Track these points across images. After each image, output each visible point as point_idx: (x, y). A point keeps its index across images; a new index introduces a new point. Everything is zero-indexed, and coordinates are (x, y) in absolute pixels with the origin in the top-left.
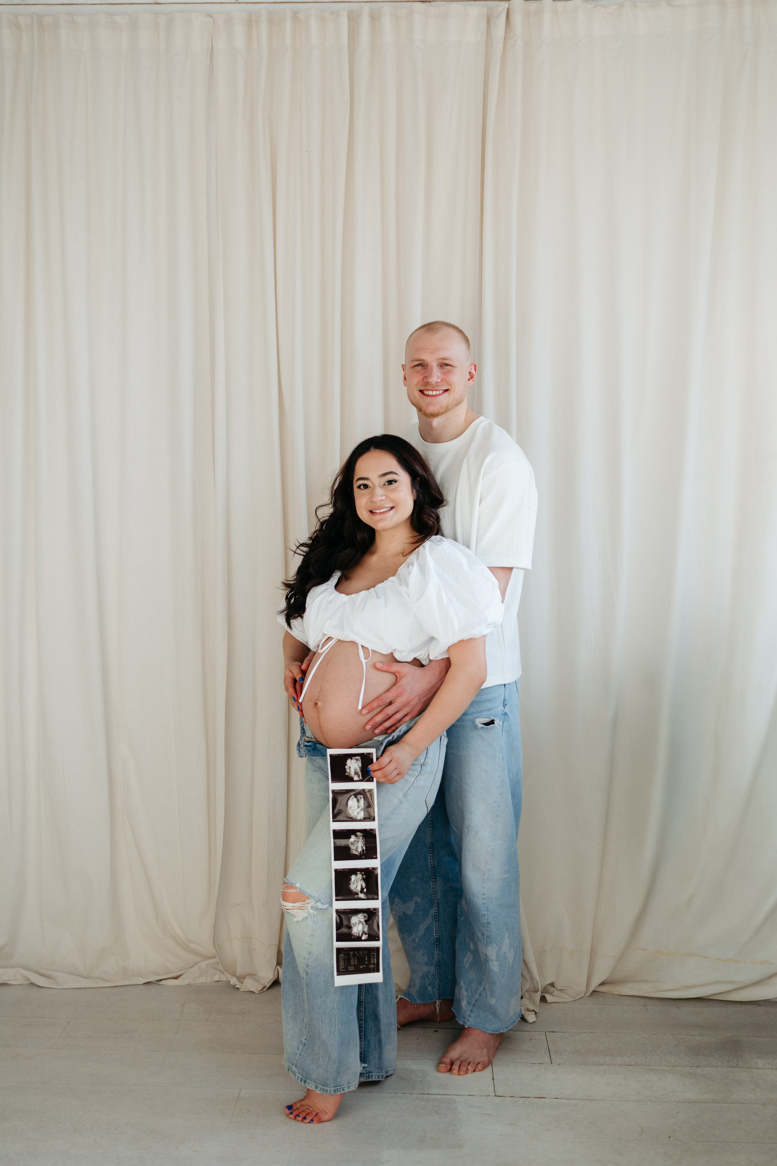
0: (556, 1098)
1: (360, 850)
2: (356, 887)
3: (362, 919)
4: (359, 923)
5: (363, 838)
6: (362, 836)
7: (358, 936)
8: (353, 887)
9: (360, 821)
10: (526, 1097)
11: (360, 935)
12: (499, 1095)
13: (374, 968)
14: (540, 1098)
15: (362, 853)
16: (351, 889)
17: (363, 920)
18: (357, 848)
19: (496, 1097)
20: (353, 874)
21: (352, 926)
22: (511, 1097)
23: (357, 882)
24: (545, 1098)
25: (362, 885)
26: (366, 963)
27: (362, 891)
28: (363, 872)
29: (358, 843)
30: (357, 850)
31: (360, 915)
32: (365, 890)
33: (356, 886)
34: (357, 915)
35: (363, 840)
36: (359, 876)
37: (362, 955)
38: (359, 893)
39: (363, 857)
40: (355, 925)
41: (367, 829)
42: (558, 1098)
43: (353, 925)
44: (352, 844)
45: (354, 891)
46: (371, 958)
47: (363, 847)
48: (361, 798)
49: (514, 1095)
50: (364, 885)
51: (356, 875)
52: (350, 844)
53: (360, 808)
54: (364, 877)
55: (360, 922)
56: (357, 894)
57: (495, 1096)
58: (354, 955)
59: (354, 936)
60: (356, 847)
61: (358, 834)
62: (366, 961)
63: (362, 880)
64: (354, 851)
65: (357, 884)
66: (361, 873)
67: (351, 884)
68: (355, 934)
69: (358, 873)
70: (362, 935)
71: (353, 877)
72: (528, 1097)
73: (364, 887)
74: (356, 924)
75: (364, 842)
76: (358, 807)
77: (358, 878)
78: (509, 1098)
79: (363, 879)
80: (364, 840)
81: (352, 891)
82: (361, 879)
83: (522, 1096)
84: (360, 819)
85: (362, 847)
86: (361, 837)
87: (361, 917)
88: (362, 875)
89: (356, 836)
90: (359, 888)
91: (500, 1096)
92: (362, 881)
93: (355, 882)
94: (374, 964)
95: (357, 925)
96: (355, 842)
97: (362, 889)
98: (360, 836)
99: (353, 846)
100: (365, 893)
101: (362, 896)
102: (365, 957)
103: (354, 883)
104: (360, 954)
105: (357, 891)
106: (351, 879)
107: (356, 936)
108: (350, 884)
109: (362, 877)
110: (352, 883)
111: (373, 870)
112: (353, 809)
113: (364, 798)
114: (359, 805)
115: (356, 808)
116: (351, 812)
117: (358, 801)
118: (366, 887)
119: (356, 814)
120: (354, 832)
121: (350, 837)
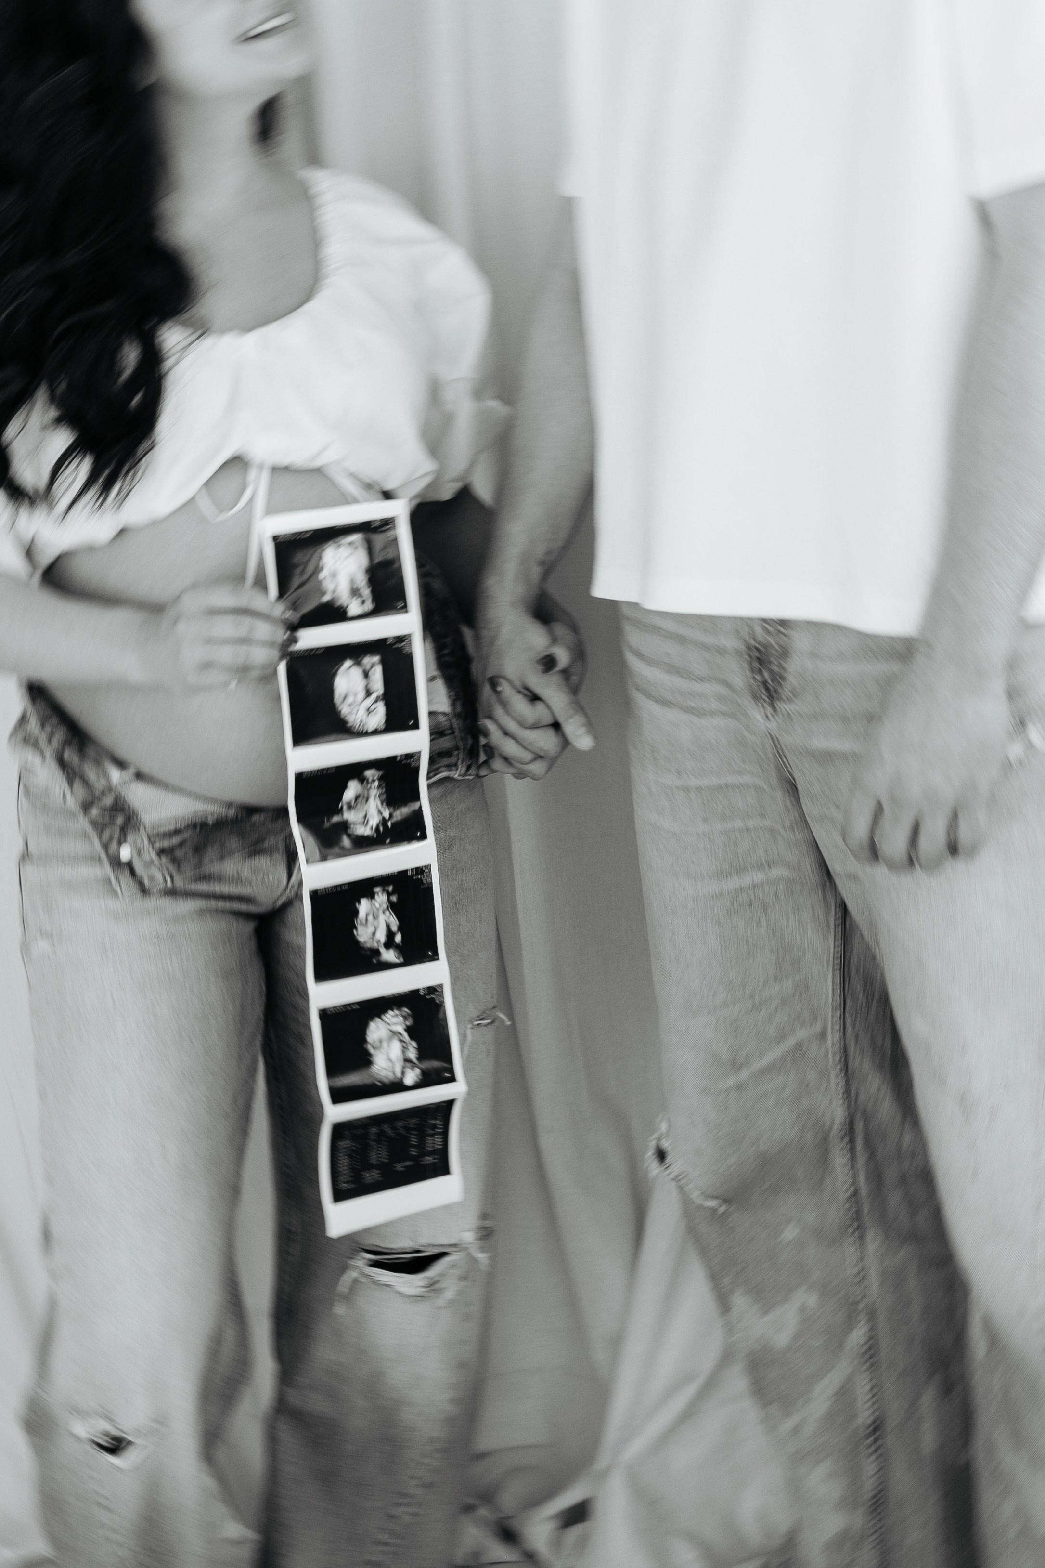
1: (374, 821)
2: (374, 934)
3: (397, 1024)
4: (390, 1039)
5: (380, 786)
6: (380, 779)
7: (388, 1077)
8: (363, 935)
9: (376, 732)
11: (399, 1075)
13: (435, 1165)
16: (358, 942)
17: (400, 1029)
18: (365, 816)
20: (363, 897)
21: (372, 1051)
23: (375, 917)
25: (388, 926)
26: (414, 1152)
27: (389, 943)
28: (389, 885)
29: (367, 800)
30: (365, 824)
31: (390, 1012)
32: (398, 938)
33: (371, 929)
34: (384, 1017)
35: (381, 791)
36: (381, 898)
37: (401, 1131)
38: (382, 950)
39: (386, 841)
40: (380, 1049)
41: (395, 757)
43: (374, 1048)
44: (350, 806)
45: (368, 945)
46: (426, 1137)
47: (382, 810)
48: (373, 666)
50: (395, 924)
51: (371, 896)
52: (346, 805)
53: (373, 697)
54: (394, 898)
55: (394, 1033)
56: (377, 953)
58: (381, 1134)
59: (377, 1080)
60: (363, 814)
61: (369, 773)
62: (414, 1147)
63: (388, 908)
64: (358, 827)
65: (376, 923)
66: (384, 890)
67: (360, 928)
68: (381, 1074)
69: (377, 889)
70: (403, 1073)
71: (364, 906)
73: (394, 928)
74: (381, 1041)
75: (384, 797)
76: (368, 693)
77: (377, 905)
79: (392, 906)
80: (384, 790)
81: (363, 948)
82: (385, 906)
84: (374, 728)
85: (380, 812)
86: (377, 784)
87: (395, 1020)
88: (389, 894)
89: (362, 780)
90: (381, 936)
92: (387, 913)
93: (370, 918)
94: (433, 1154)
95: (385, 1044)
96: (360, 800)
97: (390, 935)
98: (374, 781)
99: (353, 812)
100: (397, 947)
101: (390, 956)
102: (408, 1136)
103: (367, 920)
104: (397, 1130)
105: (376, 945)
106: (357, 912)
107: (384, 1078)
108: (356, 928)
109: (389, 901)
110: (361, 924)
111: (417, 874)
112: (350, 700)
113: (383, 662)
114: (370, 686)
115: (362, 694)
116: (344, 710)
117: (366, 675)
118: (400, 929)
119: (362, 713)
120: (356, 771)
121: (344, 787)
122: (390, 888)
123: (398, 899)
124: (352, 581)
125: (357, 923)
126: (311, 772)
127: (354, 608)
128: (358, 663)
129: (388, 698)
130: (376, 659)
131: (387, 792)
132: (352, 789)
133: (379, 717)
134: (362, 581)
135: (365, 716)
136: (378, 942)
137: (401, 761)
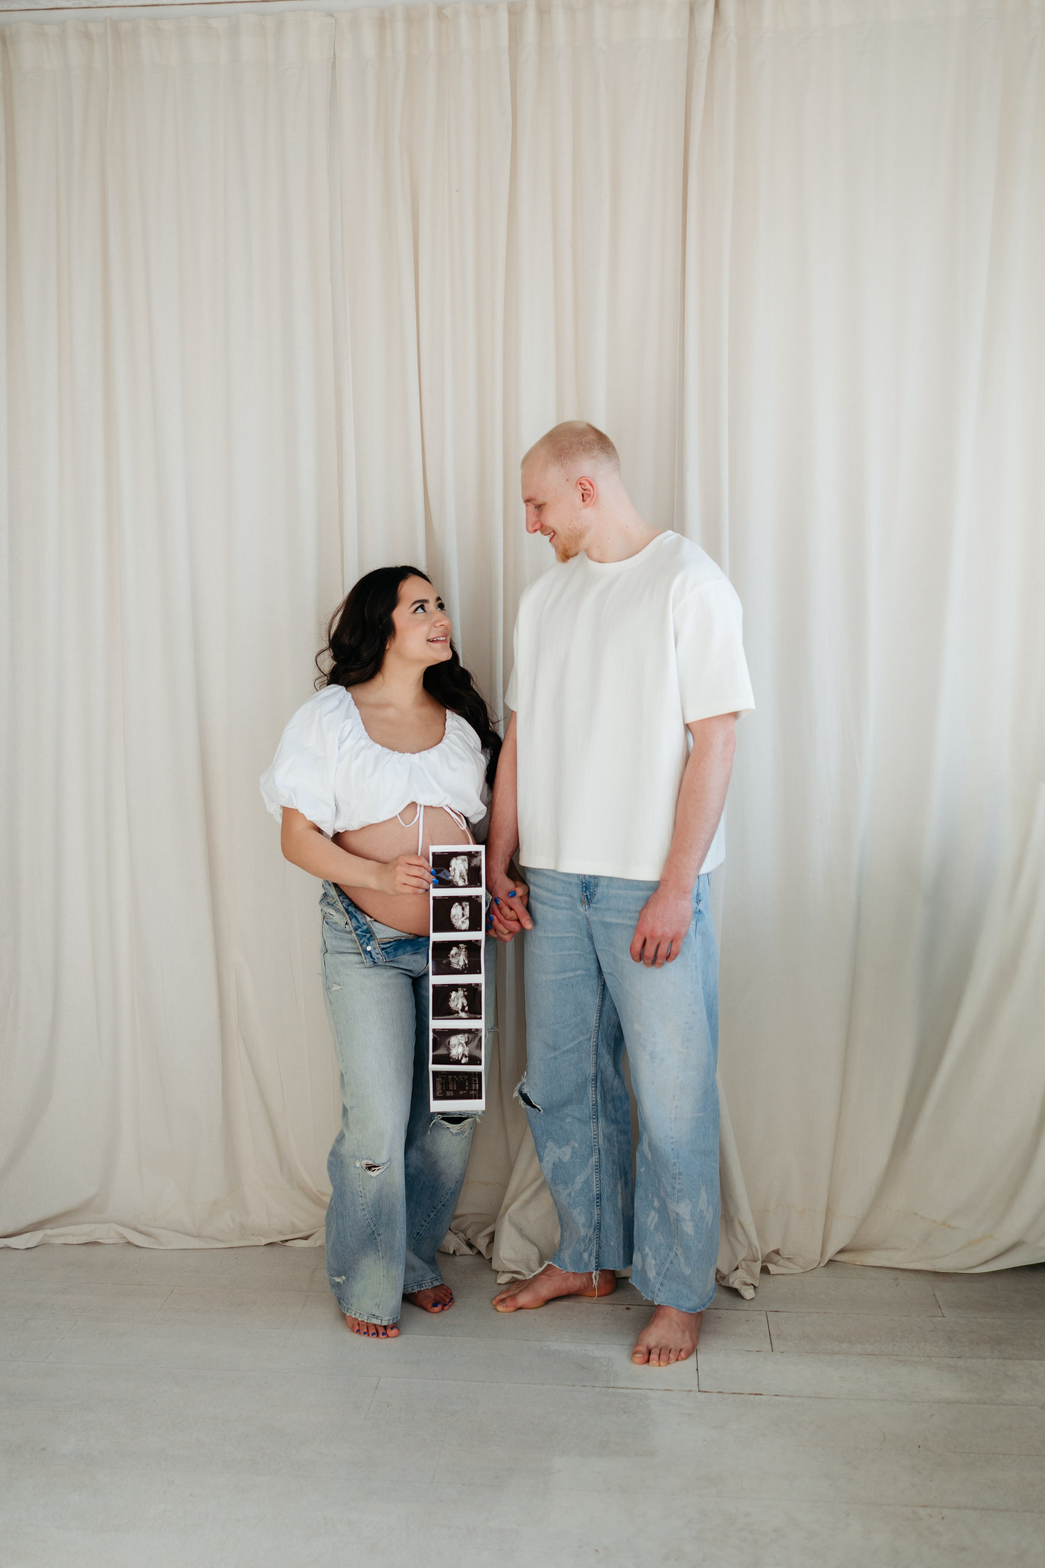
0: (776, 1395)
1: (461, 963)
2: (457, 1005)
3: (462, 1040)
4: (459, 1045)
5: (465, 951)
6: (465, 948)
7: (457, 1058)
8: (452, 1005)
9: (465, 931)
10: (738, 1394)
11: (460, 1058)
12: (704, 1390)
13: (475, 1095)
14: (756, 1394)
15: (464, 967)
16: (450, 1007)
17: (463, 1042)
19: (700, 1393)
20: (454, 991)
21: (451, 1048)
22: (718, 1392)
23: (458, 999)
24: (762, 1395)
25: (463, 1003)
26: (467, 1088)
27: (463, 1010)
29: (460, 956)
30: (458, 964)
31: (461, 1035)
32: (466, 1009)
33: (456, 1003)
34: (457, 1036)
35: (465, 953)
36: (461, 993)
37: (461, 1079)
38: (460, 1012)
39: (465, 972)
40: (454, 1047)
41: (472, 941)
42: (779, 1396)
43: (452, 1046)
44: (453, 957)
45: (454, 1009)
46: (472, 1084)
48: (466, 905)
49: (723, 1391)
50: (465, 1004)
52: (451, 956)
53: (465, 917)
54: (466, 993)
55: (460, 1043)
56: (458, 1012)
57: (699, 1391)
58: (453, 1079)
59: (453, 1059)
60: (457, 960)
61: (461, 945)
62: (467, 1086)
64: (455, 965)
65: (458, 1001)
66: (462, 990)
67: (451, 1002)
68: (454, 1057)
69: (459, 989)
70: (462, 1058)
71: (453, 994)
72: (740, 1394)
73: (465, 1005)
74: (455, 1045)
75: (467, 955)
76: (463, 915)
77: (459, 995)
78: (716, 1394)
79: (465, 996)
81: (452, 1010)
82: (462, 996)
83: (733, 1392)
84: (464, 929)
85: (464, 961)
86: (464, 950)
87: (461, 1038)
88: (464, 992)
89: (459, 948)
90: (460, 1006)
91: (705, 1392)
92: (463, 998)
93: (456, 999)
94: (475, 1090)
95: (456, 1046)
96: (457, 955)
97: (463, 1007)
98: (463, 948)
99: (453, 959)
100: (466, 1012)
101: (463, 1015)
102: (465, 1082)
103: (454, 1000)
104: (459, 1079)
105: (457, 1009)
106: (451, 996)
107: (455, 1059)
108: (450, 1002)
109: (464, 994)
110: (452, 1000)
111: (476, 986)
112: (456, 917)
113: (470, 905)
114: (464, 913)
115: (461, 915)
116: (454, 921)
117: (463, 909)
118: (467, 1005)
119: (460, 922)
120: (456, 943)
121: (452, 949)
122: (465, 989)
123: (468, 994)
124: (461, 873)
125: (450, 1000)
126: (439, 942)
127: (461, 883)
128: (461, 904)
129: (471, 918)
130: (468, 903)
131: (468, 954)
132: (454, 951)
133: (466, 925)
134: (465, 873)
135: (461, 924)
136: (458, 1008)
137: (474, 942)
